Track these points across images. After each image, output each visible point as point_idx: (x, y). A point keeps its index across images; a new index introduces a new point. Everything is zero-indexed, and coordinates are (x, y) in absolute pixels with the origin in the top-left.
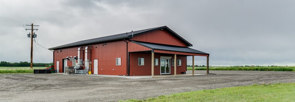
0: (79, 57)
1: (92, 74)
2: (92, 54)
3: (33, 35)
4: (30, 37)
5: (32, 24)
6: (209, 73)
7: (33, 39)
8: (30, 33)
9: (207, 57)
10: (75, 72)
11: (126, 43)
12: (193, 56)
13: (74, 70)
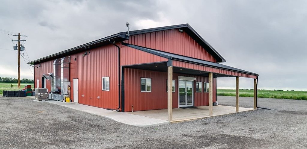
0: (55, 75)
1: (72, 102)
2: (72, 70)
3: (20, 47)
4: (17, 50)
5: (19, 34)
6: (258, 106)
7: (21, 52)
8: (16, 45)
9: (255, 80)
10: (48, 97)
11: (118, 48)
12: (237, 77)
13: (46, 94)
